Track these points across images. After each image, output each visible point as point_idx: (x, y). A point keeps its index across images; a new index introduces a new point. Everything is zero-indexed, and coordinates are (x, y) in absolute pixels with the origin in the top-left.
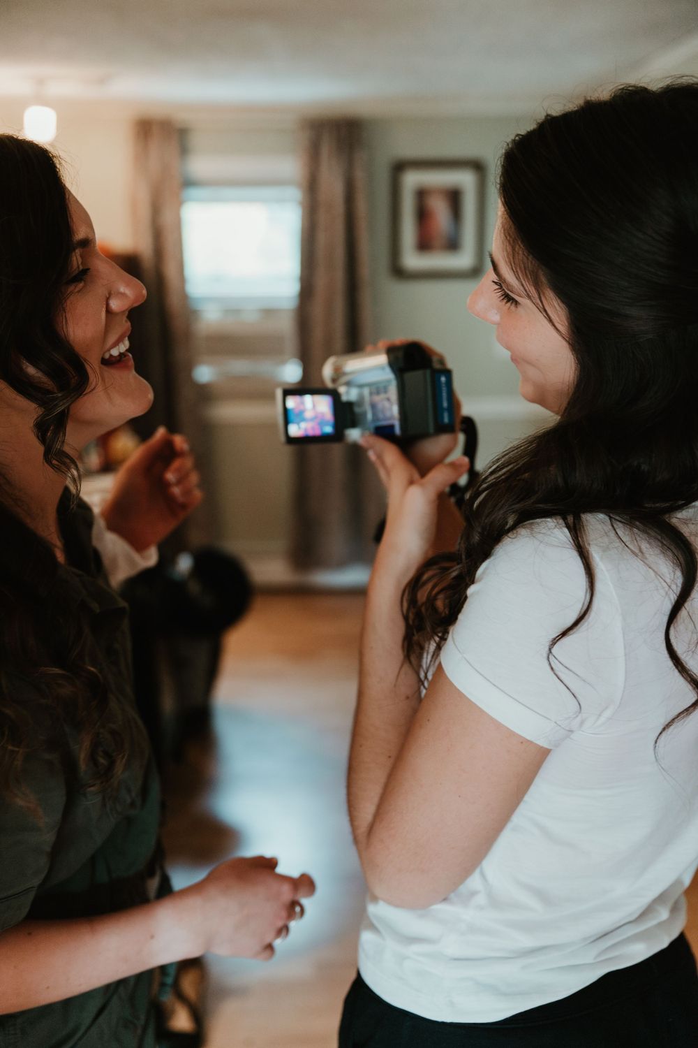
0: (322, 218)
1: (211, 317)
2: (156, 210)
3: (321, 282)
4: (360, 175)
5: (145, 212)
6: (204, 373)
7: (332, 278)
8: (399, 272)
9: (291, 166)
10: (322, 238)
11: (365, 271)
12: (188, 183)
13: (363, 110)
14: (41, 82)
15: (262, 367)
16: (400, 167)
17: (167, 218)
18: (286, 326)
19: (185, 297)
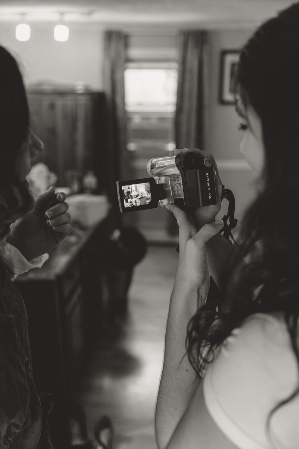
0: (188, 76)
1: (136, 121)
2: (113, 72)
3: (186, 106)
4: (205, 57)
5: (108, 73)
6: (132, 146)
7: (191, 104)
8: (222, 102)
9: (174, 53)
10: (187, 86)
11: (206, 101)
12: (128, 60)
13: (209, 27)
14: (62, 14)
15: (158, 144)
16: (224, 53)
17: (118, 76)
18: (169, 126)
19: (125, 112)
